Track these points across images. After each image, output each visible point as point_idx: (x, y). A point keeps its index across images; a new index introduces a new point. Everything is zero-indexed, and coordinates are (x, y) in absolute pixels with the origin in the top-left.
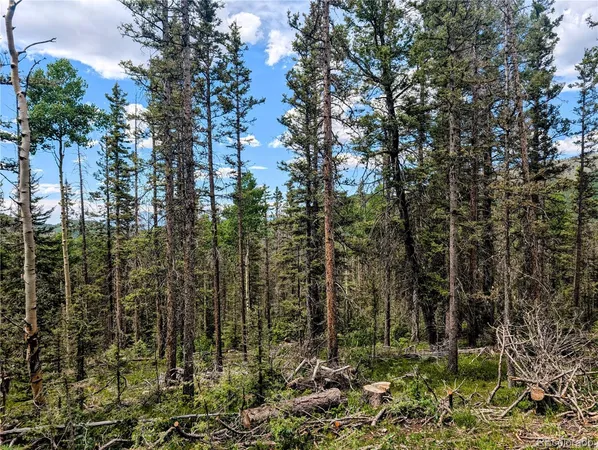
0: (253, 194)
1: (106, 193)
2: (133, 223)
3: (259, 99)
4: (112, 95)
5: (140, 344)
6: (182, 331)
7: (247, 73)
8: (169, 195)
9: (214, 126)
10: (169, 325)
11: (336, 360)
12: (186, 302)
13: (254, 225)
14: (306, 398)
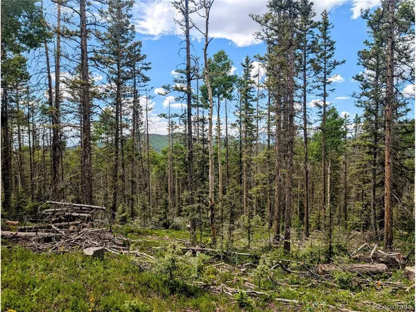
0: (336, 123)
1: (240, 123)
2: (255, 142)
3: (340, 61)
4: (245, 64)
5: (257, 217)
6: (284, 213)
7: (333, 43)
8: (278, 130)
9: (308, 83)
10: (276, 209)
11: (390, 248)
12: (287, 197)
13: (335, 145)
14: (360, 265)
